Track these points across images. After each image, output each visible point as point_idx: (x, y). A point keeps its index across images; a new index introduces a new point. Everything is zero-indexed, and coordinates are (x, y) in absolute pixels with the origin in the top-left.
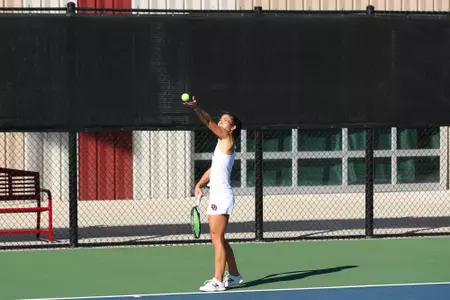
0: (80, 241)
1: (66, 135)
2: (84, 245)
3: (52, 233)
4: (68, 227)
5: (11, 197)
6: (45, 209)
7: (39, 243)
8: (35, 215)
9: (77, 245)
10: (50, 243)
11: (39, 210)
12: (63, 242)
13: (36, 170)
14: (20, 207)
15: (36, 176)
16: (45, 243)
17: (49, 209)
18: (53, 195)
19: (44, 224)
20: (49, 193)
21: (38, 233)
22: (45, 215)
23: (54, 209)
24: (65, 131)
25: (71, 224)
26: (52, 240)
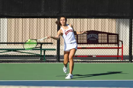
1: (128, 20)
3: (123, 57)
4: (128, 55)
5: (108, 43)
6: (120, 48)
7: (117, 60)
8: (117, 49)
9: (132, 62)
10: (122, 61)
11: (118, 48)
12: (126, 60)
13: (117, 33)
14: (111, 47)
15: (117, 35)
16: (119, 61)
18: (123, 42)
19: (120, 54)
20: (122, 42)
21: (117, 57)
22: (120, 50)
23: (123, 48)
24: (128, 18)
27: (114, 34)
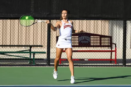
0: (127, 64)
1: (122, 22)
2: (128, 66)
3: (116, 61)
4: (122, 58)
5: (101, 46)
6: (114, 51)
7: (110, 64)
8: (110, 53)
9: (126, 66)
10: (115, 65)
11: (111, 51)
12: (120, 64)
13: (110, 35)
14: (103, 50)
15: (111, 38)
16: (113, 64)
17: (115, 51)
18: (117, 45)
19: (113, 57)
20: (115, 44)
21: (111, 61)
22: (114, 53)
23: (117, 51)
24: (122, 20)
25: (123, 57)
26: (116, 63)
27: (107, 37)
